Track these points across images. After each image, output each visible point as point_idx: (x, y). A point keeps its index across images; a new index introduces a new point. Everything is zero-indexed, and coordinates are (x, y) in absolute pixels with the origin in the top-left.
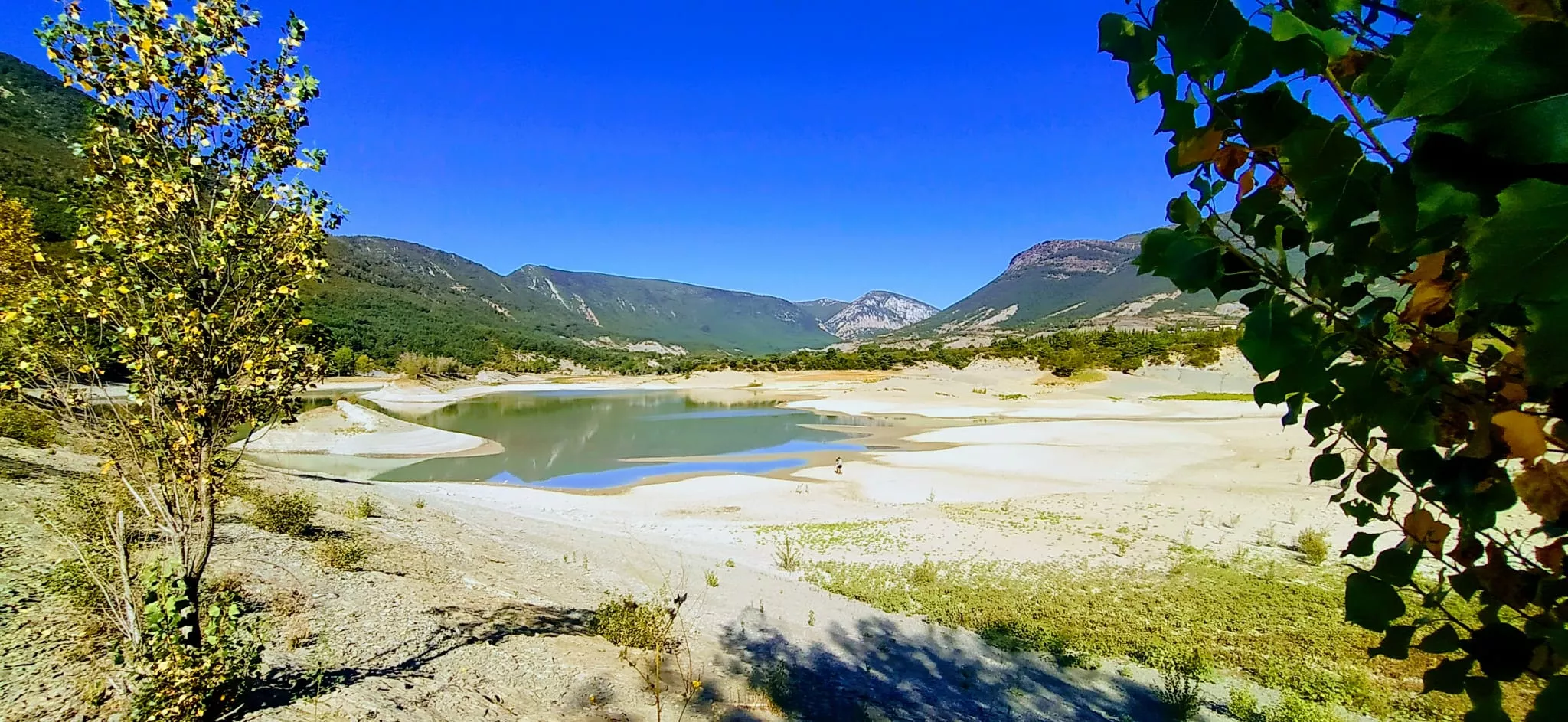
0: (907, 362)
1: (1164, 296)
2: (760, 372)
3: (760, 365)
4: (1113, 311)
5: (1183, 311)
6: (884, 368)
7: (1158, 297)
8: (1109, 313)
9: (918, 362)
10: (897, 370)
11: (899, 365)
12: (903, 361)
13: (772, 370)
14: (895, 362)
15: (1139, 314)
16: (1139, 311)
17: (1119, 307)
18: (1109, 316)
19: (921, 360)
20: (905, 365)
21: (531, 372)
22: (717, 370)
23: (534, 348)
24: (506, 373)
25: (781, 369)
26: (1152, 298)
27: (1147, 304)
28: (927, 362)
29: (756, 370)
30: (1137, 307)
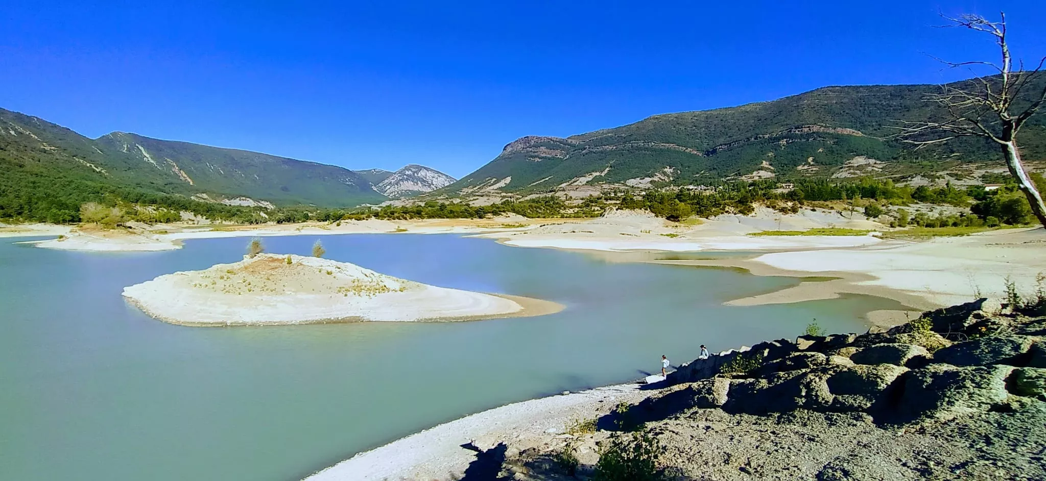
0: (495, 213)
1: (598, 174)
2: (397, 220)
3: (396, 215)
4: (570, 182)
5: (610, 183)
6: (480, 217)
7: (595, 174)
8: (568, 183)
9: (502, 213)
10: (490, 218)
11: (490, 215)
12: (493, 212)
13: (406, 219)
14: (486, 213)
15: (586, 185)
16: (585, 182)
17: (573, 180)
18: (569, 185)
19: (504, 211)
20: (494, 215)
21: (161, 222)
22: (364, 219)
23: (153, 202)
24: (142, 223)
25: (411, 218)
26: (591, 174)
27: (589, 178)
28: (508, 213)
29: (394, 219)
30: (583, 180)
